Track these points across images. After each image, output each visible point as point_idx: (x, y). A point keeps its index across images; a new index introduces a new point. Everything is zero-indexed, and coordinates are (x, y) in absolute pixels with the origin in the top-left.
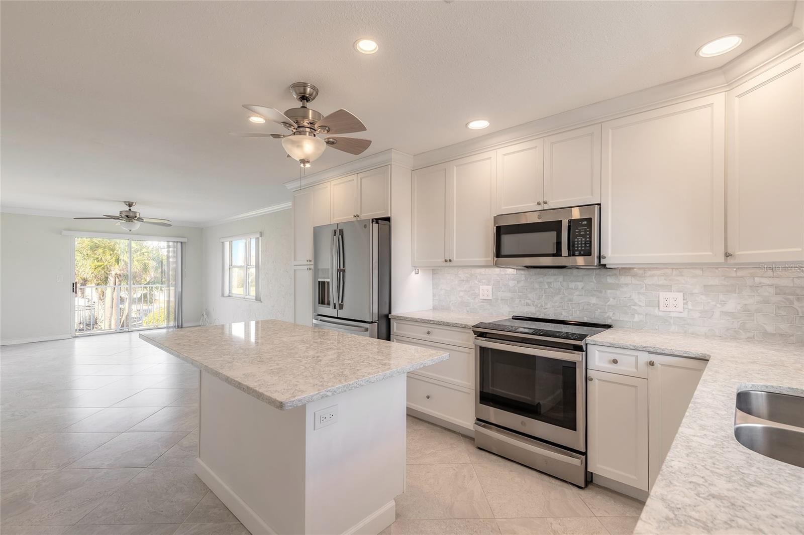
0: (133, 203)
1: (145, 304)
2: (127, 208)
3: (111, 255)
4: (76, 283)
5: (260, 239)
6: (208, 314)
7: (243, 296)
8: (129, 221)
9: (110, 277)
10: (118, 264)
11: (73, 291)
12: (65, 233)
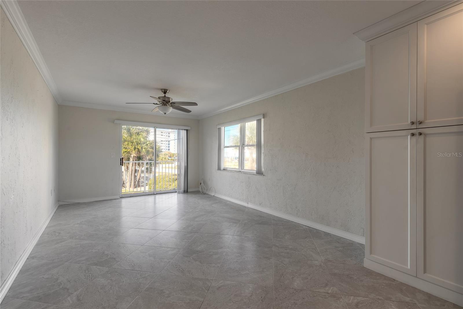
0: (167, 90)
1: (147, 173)
2: (163, 95)
3: (131, 145)
4: (123, 158)
5: (263, 120)
6: (204, 182)
7: (238, 170)
8: (165, 105)
9: (131, 158)
10: (135, 150)
11: (121, 165)
12: (116, 121)
